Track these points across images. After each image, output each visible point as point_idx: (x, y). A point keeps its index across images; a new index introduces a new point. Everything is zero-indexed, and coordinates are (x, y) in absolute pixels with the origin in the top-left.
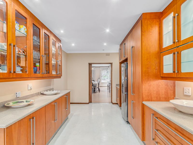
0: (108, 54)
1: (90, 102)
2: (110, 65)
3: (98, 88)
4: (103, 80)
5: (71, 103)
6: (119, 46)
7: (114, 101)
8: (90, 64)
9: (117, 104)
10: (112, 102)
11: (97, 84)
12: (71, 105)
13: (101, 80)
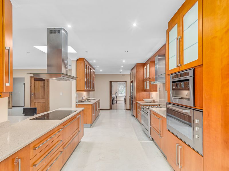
0: (123, 75)
1: (111, 109)
2: (125, 82)
3: (116, 100)
4: (120, 94)
5: (101, 109)
6: (130, 71)
7: (128, 108)
8: (111, 82)
9: (130, 110)
10: (126, 109)
11: (115, 97)
12: (100, 110)
13: (118, 95)
